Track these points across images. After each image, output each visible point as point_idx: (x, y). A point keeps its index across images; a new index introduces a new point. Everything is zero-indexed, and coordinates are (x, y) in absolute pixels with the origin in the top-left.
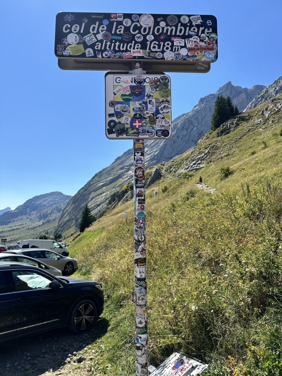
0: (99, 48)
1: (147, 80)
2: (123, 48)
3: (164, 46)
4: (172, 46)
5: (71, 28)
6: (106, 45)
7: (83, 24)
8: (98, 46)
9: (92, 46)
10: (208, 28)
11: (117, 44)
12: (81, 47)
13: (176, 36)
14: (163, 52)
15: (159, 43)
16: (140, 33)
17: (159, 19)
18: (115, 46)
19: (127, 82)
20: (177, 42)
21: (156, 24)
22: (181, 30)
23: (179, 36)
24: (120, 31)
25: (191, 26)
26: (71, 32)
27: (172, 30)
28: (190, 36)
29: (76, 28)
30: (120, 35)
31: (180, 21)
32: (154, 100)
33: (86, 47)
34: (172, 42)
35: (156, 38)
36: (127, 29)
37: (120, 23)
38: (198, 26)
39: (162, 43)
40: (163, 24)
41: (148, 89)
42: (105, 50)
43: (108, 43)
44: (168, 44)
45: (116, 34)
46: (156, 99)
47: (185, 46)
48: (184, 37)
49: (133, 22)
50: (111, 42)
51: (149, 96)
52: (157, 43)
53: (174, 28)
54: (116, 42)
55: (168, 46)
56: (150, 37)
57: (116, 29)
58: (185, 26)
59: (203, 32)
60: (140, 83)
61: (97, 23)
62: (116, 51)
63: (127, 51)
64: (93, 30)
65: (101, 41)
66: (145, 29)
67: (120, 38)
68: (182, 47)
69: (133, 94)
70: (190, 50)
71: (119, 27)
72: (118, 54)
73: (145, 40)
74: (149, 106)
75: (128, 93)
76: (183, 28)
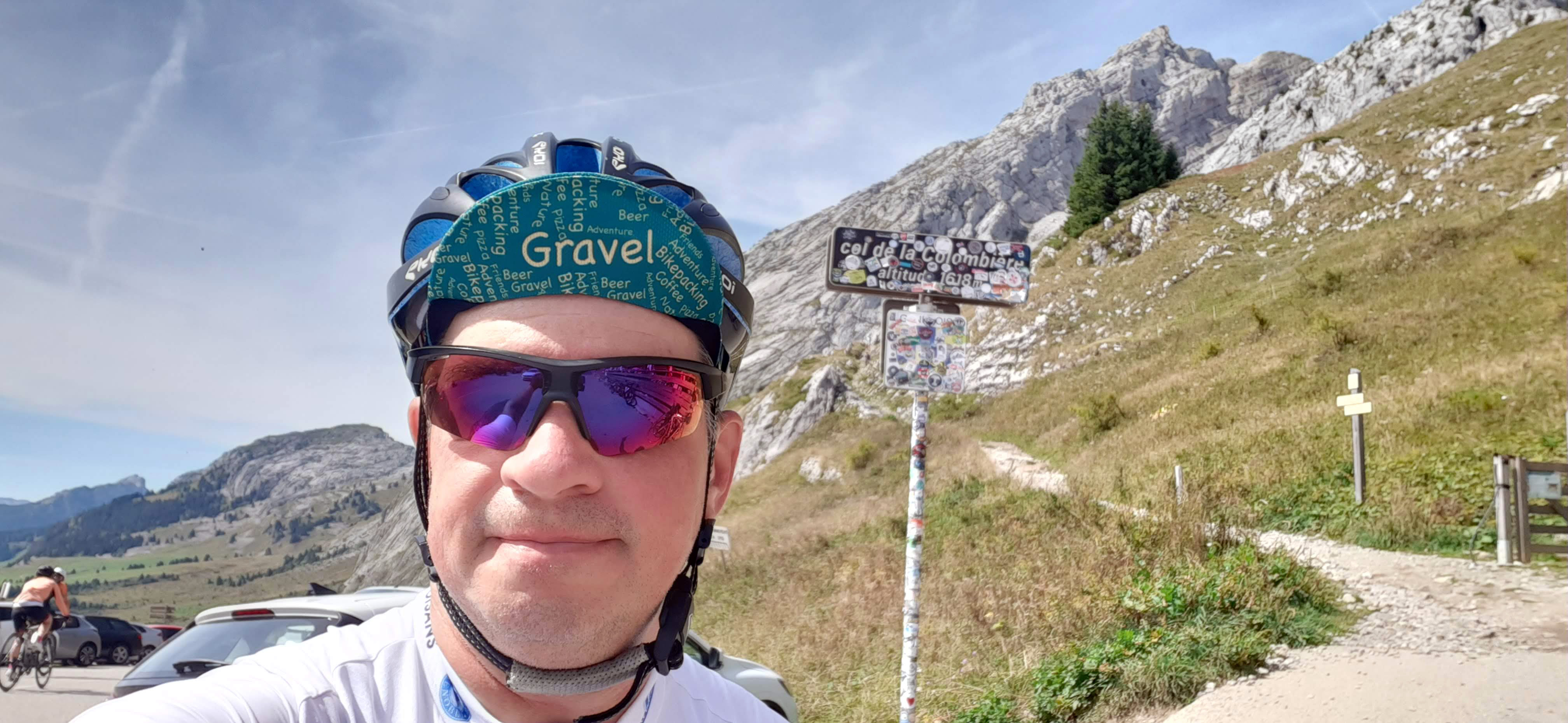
0: (883, 276)
1: (939, 321)
2: (912, 278)
3: (962, 279)
4: (972, 281)
5: (850, 249)
6: (892, 273)
7: (866, 244)
8: (882, 274)
9: (876, 273)
10: (1019, 260)
11: (906, 272)
12: (862, 273)
13: (978, 268)
14: (960, 286)
15: (957, 274)
16: (934, 261)
17: (958, 245)
18: (903, 274)
19: (914, 321)
20: (980, 275)
21: (956, 250)
22: (985, 261)
23: (982, 269)
24: (910, 256)
25: (997, 257)
26: (850, 253)
27: (974, 259)
28: (995, 269)
29: (857, 248)
30: (910, 262)
31: (984, 249)
32: (945, 346)
33: (868, 273)
34: (973, 275)
35: (955, 268)
36: (919, 255)
37: (910, 246)
38: (1007, 257)
39: (960, 276)
40: (963, 251)
41: (939, 333)
42: (891, 279)
43: (895, 271)
44: (968, 277)
45: (905, 260)
46: (949, 345)
47: (988, 282)
48: (988, 269)
49: (926, 246)
50: (898, 270)
51: (940, 341)
52: (954, 275)
53: (976, 257)
54: (904, 270)
55: (968, 280)
56: (946, 268)
57: (906, 253)
58: (990, 255)
59: (1012, 265)
60: (930, 323)
61: (883, 243)
62: (903, 282)
63: (916, 282)
64: (878, 251)
65: (887, 269)
66: (941, 257)
67: (909, 265)
68: (984, 282)
69: (921, 336)
70: (995, 286)
71: (909, 251)
72: (906, 286)
73: (940, 271)
74: (940, 353)
75: (914, 335)
76: (987, 258)
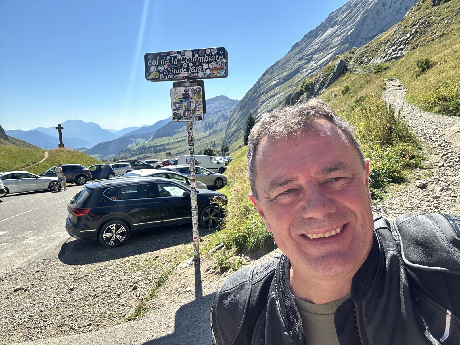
0: (166, 73)
1: (190, 90)
2: (177, 72)
3: (198, 69)
4: (202, 69)
5: (152, 63)
6: (169, 71)
7: (158, 60)
8: (165, 73)
9: (163, 72)
10: (221, 55)
11: (175, 70)
12: (158, 73)
13: (204, 62)
14: (198, 73)
15: (195, 67)
16: (185, 62)
17: (195, 53)
18: (173, 71)
19: (180, 92)
20: (205, 66)
21: (194, 56)
22: (206, 59)
23: (205, 62)
24: (175, 62)
25: (212, 55)
26: (152, 65)
27: (202, 59)
28: (211, 62)
29: (154, 62)
30: (176, 64)
31: (205, 53)
32: (194, 101)
33: (160, 73)
34: (202, 66)
35: (194, 65)
36: (179, 60)
37: (175, 57)
38: (215, 55)
39: (197, 67)
40: (197, 56)
41: (191, 95)
42: (169, 74)
43: (170, 70)
44: (200, 68)
45: (174, 64)
46: (195, 100)
47: (209, 68)
48: (208, 62)
49: (182, 56)
50: (172, 69)
51: (192, 99)
52: (194, 67)
53: (203, 57)
54: (174, 69)
55: (200, 69)
56: (191, 65)
57: (174, 61)
58: (208, 55)
59: (218, 58)
60: (187, 91)
61: (164, 58)
62: (174, 74)
63: (179, 74)
64: (162, 63)
65: (167, 69)
66: (188, 59)
67: (175, 66)
68: (207, 69)
69: (184, 98)
70: (211, 70)
71: (175, 60)
72: (175, 76)
73: (188, 66)
74: (192, 104)
75: (181, 98)
76: (207, 57)
